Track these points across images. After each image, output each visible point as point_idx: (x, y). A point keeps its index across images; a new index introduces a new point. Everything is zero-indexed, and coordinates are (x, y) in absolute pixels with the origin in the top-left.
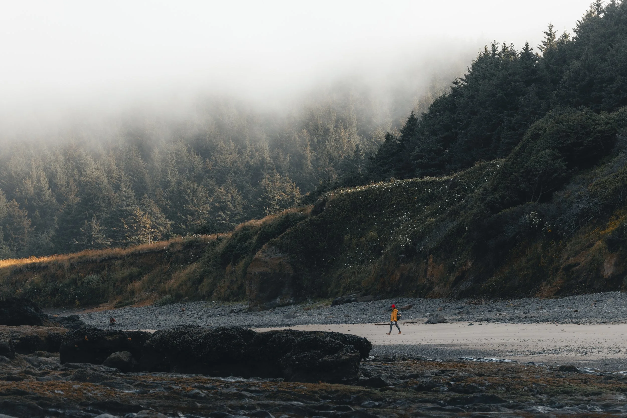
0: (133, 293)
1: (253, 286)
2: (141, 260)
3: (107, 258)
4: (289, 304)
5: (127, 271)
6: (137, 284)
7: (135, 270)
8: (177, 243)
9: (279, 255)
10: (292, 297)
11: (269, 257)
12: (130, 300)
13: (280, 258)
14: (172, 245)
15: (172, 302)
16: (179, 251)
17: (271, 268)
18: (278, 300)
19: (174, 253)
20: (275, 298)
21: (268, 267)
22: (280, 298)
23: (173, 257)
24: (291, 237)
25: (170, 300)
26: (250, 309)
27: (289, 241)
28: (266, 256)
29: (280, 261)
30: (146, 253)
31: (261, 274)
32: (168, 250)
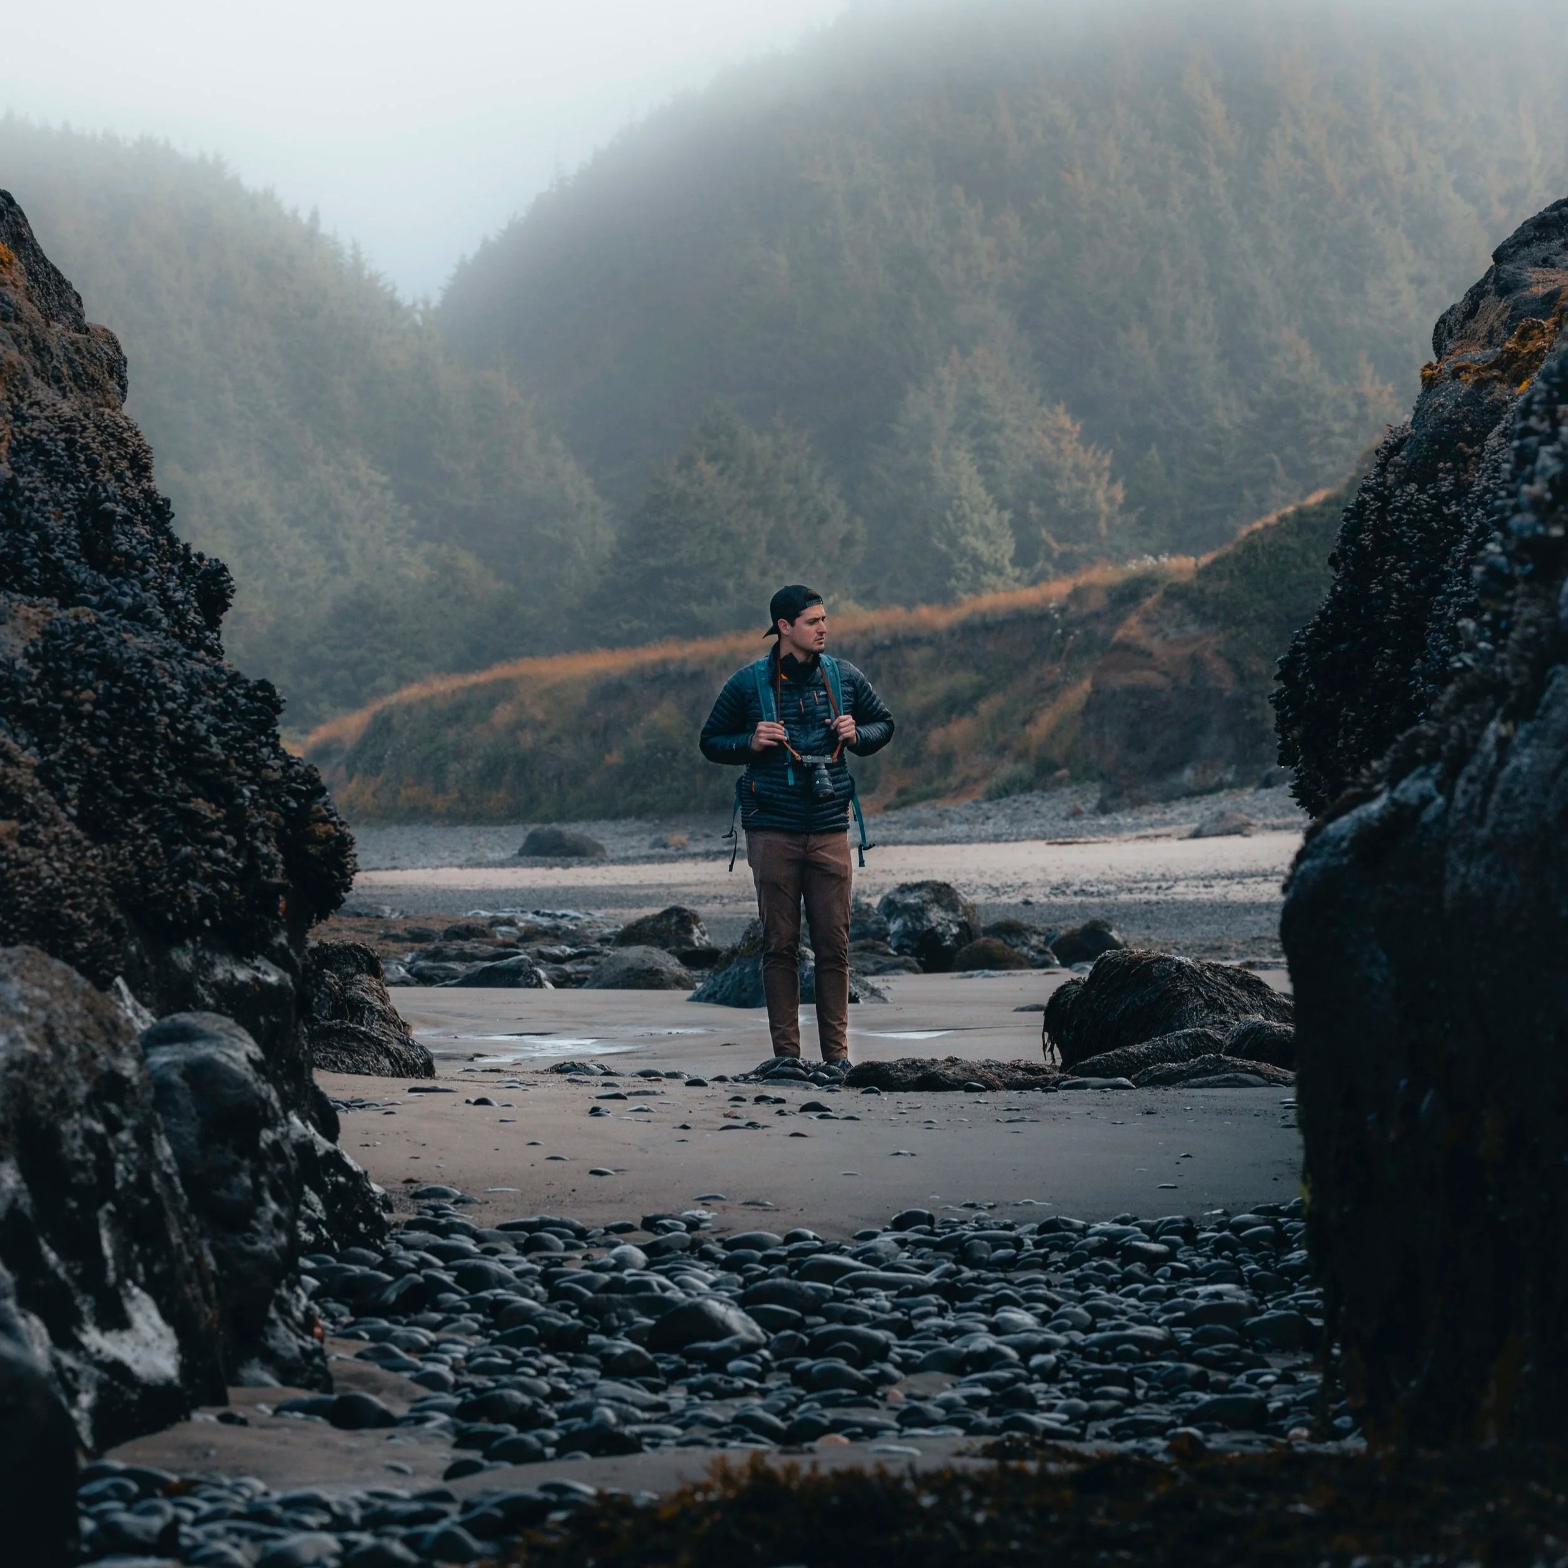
0: (947, 760)
1: (1106, 729)
2: (990, 647)
3: (887, 642)
4: (1219, 787)
5: (939, 686)
6: (960, 729)
7: (964, 679)
8: (1090, 587)
9: (1193, 629)
10: (1229, 764)
11: (1161, 635)
12: (936, 784)
13: (1196, 639)
14: (1077, 595)
15: (1028, 788)
16: (1097, 615)
17: (1166, 673)
18: (1188, 775)
19: (1082, 622)
20: (1178, 766)
21: (1153, 668)
22: (1194, 768)
23: (1076, 636)
24: (1231, 571)
25: (1021, 781)
26: (1103, 809)
27: (1225, 583)
28: (1153, 635)
29: (1189, 650)
30: (1005, 622)
31: (1132, 691)
32: (1062, 610)
